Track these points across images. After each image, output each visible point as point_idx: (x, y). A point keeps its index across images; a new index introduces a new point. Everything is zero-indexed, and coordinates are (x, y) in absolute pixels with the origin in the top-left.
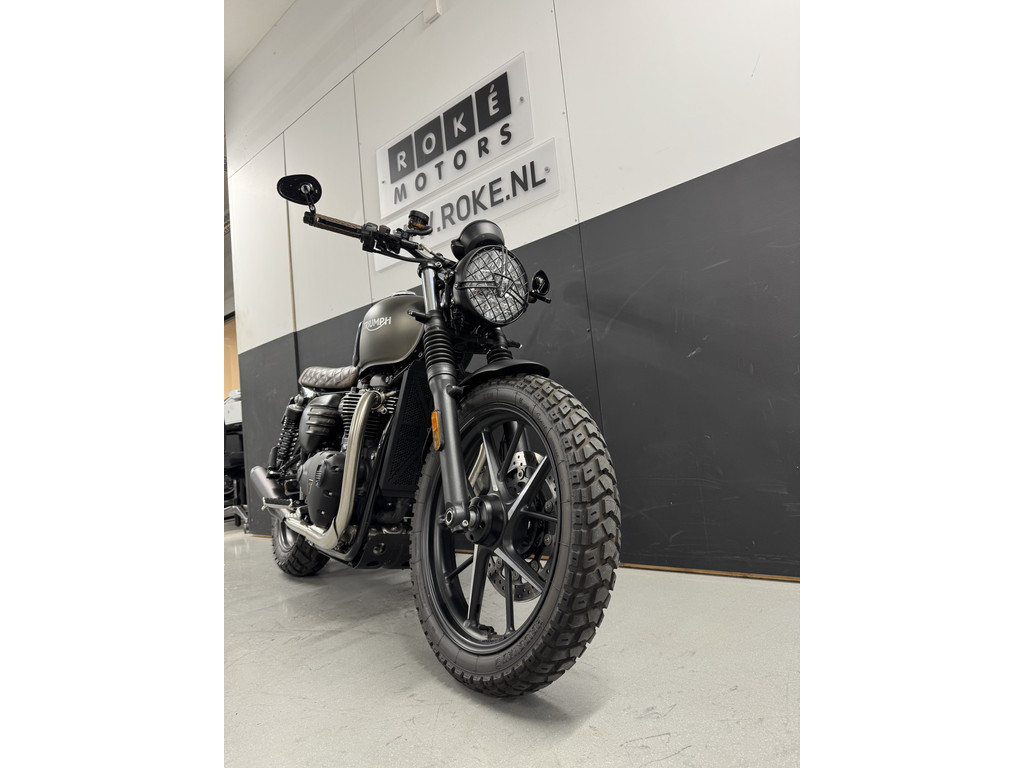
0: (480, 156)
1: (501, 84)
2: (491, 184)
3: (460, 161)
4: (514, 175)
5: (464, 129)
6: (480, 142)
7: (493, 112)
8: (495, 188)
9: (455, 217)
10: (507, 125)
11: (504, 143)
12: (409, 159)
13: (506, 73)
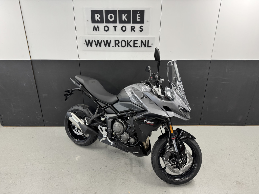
0: (132, 31)
1: (142, 12)
3: (124, 29)
4: (142, 41)
5: (127, 20)
6: (132, 27)
7: (138, 20)
8: (136, 42)
9: (120, 45)
10: (142, 26)
11: (140, 31)
12: (101, 18)
13: (144, 10)
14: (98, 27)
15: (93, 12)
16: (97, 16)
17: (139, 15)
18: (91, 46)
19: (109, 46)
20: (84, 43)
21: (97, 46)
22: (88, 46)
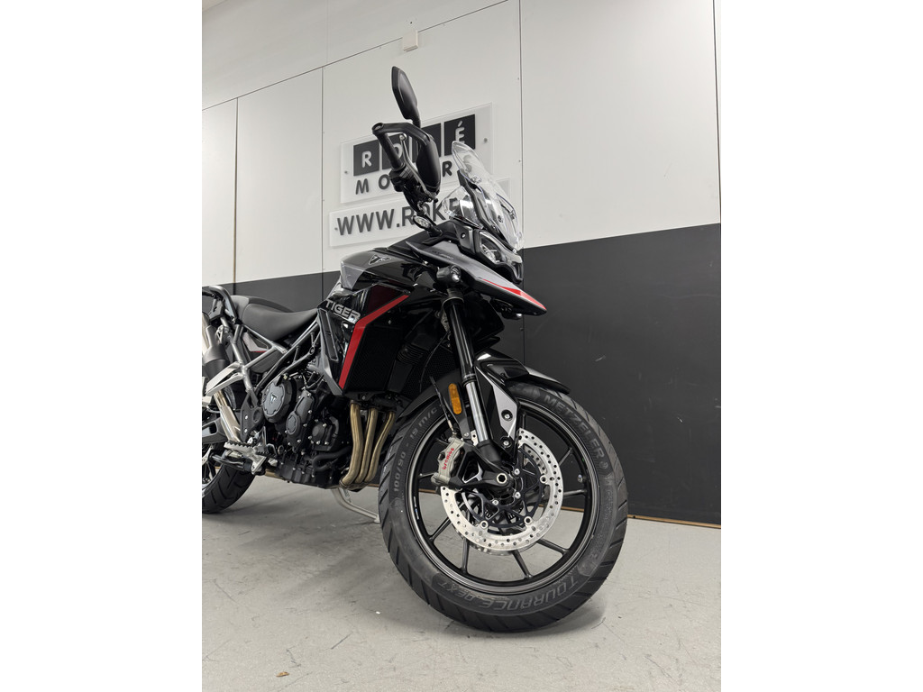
0: (443, 175)
6: (444, 164)
12: (374, 159)
13: (474, 115)
14: (366, 180)
15: (359, 150)
16: (367, 156)
17: (462, 129)
18: (350, 232)
19: (389, 226)
20: (336, 229)
21: (361, 230)
22: (342, 233)
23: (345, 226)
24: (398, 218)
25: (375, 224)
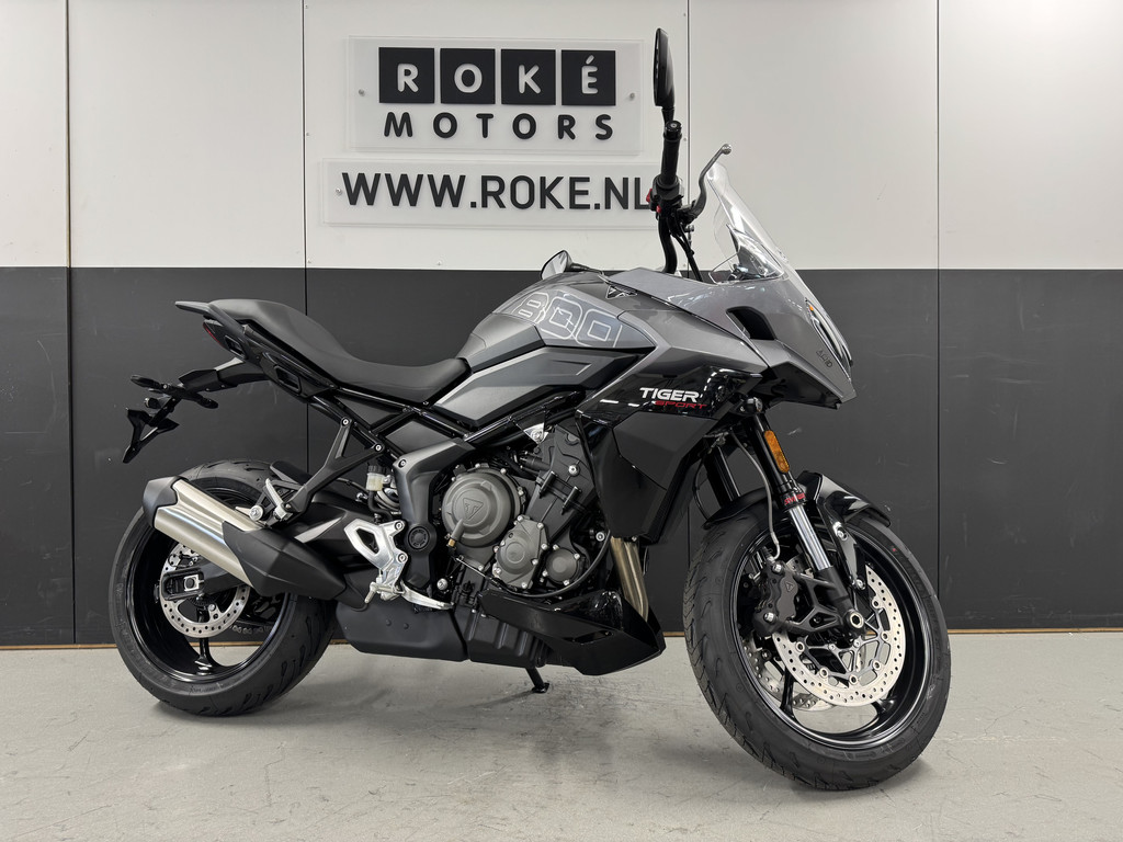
0: (561, 136)
1: (605, 62)
2: (573, 181)
3: (524, 127)
4: (609, 184)
5: (537, 90)
6: (562, 118)
7: (586, 90)
8: (579, 187)
9: (506, 197)
10: (608, 118)
11: (599, 136)
13: (612, 54)
14: (406, 117)
15: (390, 59)
17: (594, 69)
18: (371, 200)
19: (456, 202)
23: (360, 189)
24: (472, 192)
25: (426, 194)
